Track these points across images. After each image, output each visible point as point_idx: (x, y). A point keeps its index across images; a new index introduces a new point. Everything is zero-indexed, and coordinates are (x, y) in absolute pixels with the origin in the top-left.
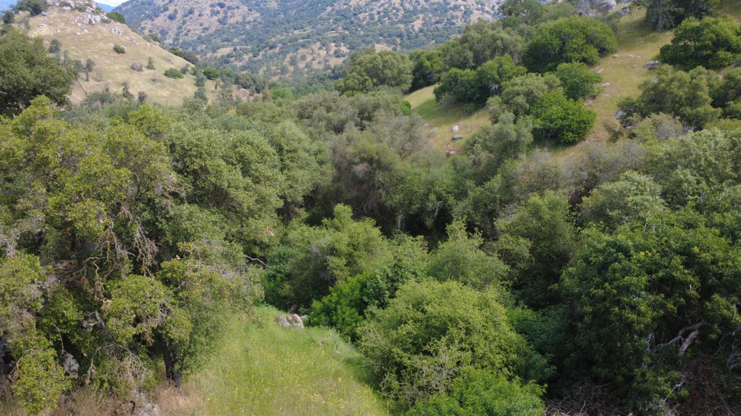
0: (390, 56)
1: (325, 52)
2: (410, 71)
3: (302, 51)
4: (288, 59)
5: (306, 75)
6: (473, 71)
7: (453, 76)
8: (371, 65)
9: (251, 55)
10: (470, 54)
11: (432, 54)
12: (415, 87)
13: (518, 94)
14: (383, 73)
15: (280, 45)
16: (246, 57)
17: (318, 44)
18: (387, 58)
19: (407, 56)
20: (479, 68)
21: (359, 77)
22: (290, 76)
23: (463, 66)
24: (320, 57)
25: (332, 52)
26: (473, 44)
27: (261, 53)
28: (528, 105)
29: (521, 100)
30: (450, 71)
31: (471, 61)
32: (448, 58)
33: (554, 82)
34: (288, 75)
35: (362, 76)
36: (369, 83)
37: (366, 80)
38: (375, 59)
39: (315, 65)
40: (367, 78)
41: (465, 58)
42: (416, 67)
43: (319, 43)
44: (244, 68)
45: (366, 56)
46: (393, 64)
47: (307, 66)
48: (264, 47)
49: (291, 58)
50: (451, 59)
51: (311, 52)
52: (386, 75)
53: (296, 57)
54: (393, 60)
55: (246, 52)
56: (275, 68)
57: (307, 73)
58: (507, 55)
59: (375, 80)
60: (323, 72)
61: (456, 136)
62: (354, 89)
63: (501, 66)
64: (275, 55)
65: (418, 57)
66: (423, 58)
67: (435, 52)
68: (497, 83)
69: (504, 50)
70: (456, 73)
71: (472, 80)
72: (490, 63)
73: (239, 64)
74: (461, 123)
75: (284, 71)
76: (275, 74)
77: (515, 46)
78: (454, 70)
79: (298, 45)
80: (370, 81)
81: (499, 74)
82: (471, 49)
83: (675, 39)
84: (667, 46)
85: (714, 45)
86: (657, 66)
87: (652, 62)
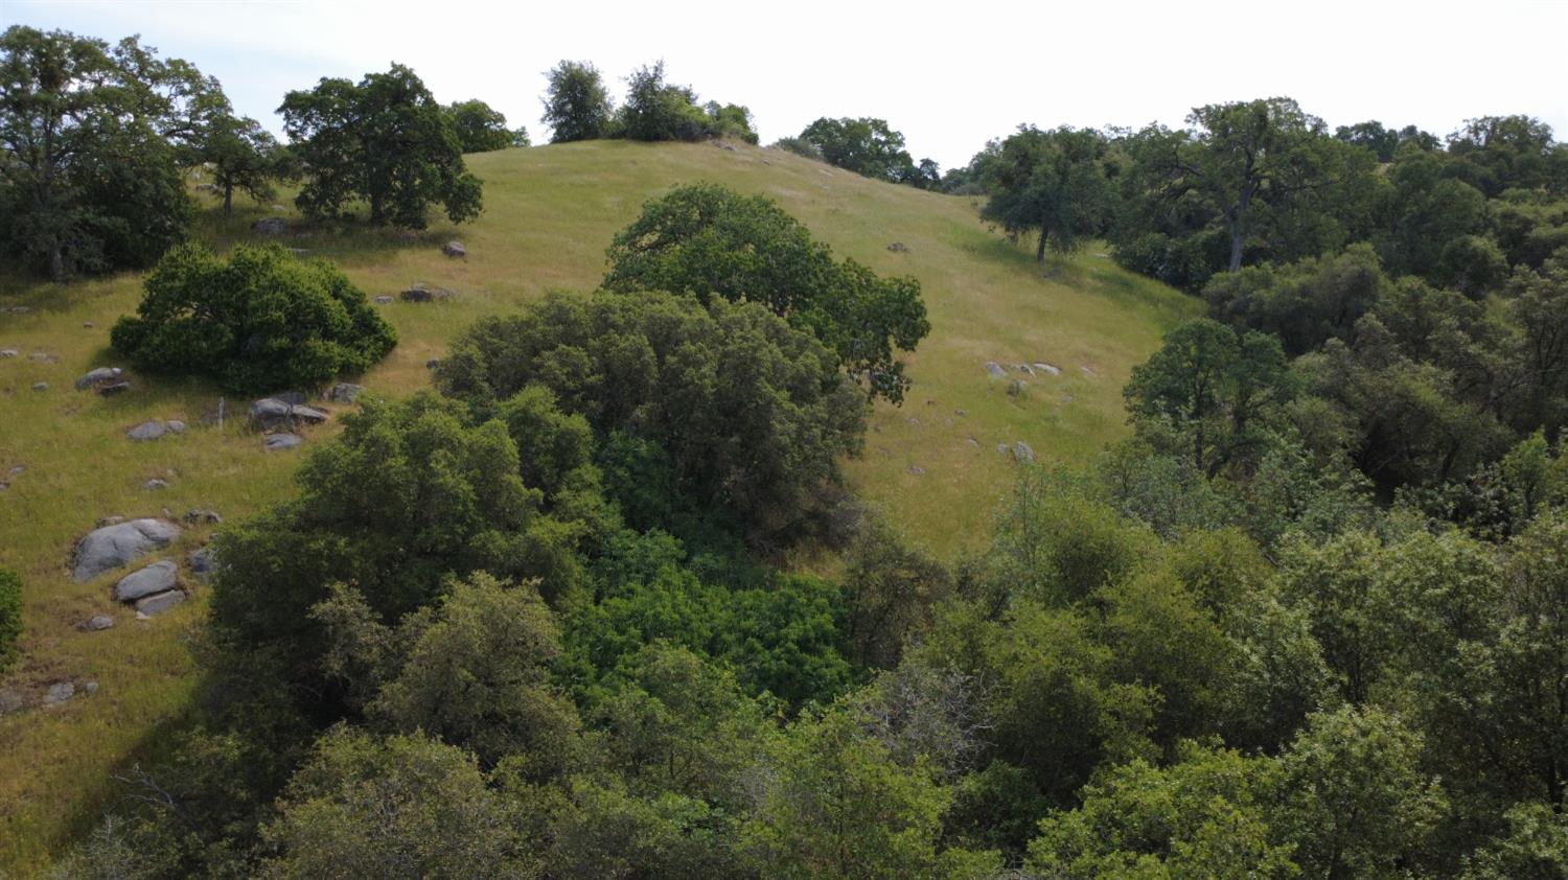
83: (150, 301)
84: (130, 322)
85: (289, 322)
86: (126, 384)
87: (105, 371)
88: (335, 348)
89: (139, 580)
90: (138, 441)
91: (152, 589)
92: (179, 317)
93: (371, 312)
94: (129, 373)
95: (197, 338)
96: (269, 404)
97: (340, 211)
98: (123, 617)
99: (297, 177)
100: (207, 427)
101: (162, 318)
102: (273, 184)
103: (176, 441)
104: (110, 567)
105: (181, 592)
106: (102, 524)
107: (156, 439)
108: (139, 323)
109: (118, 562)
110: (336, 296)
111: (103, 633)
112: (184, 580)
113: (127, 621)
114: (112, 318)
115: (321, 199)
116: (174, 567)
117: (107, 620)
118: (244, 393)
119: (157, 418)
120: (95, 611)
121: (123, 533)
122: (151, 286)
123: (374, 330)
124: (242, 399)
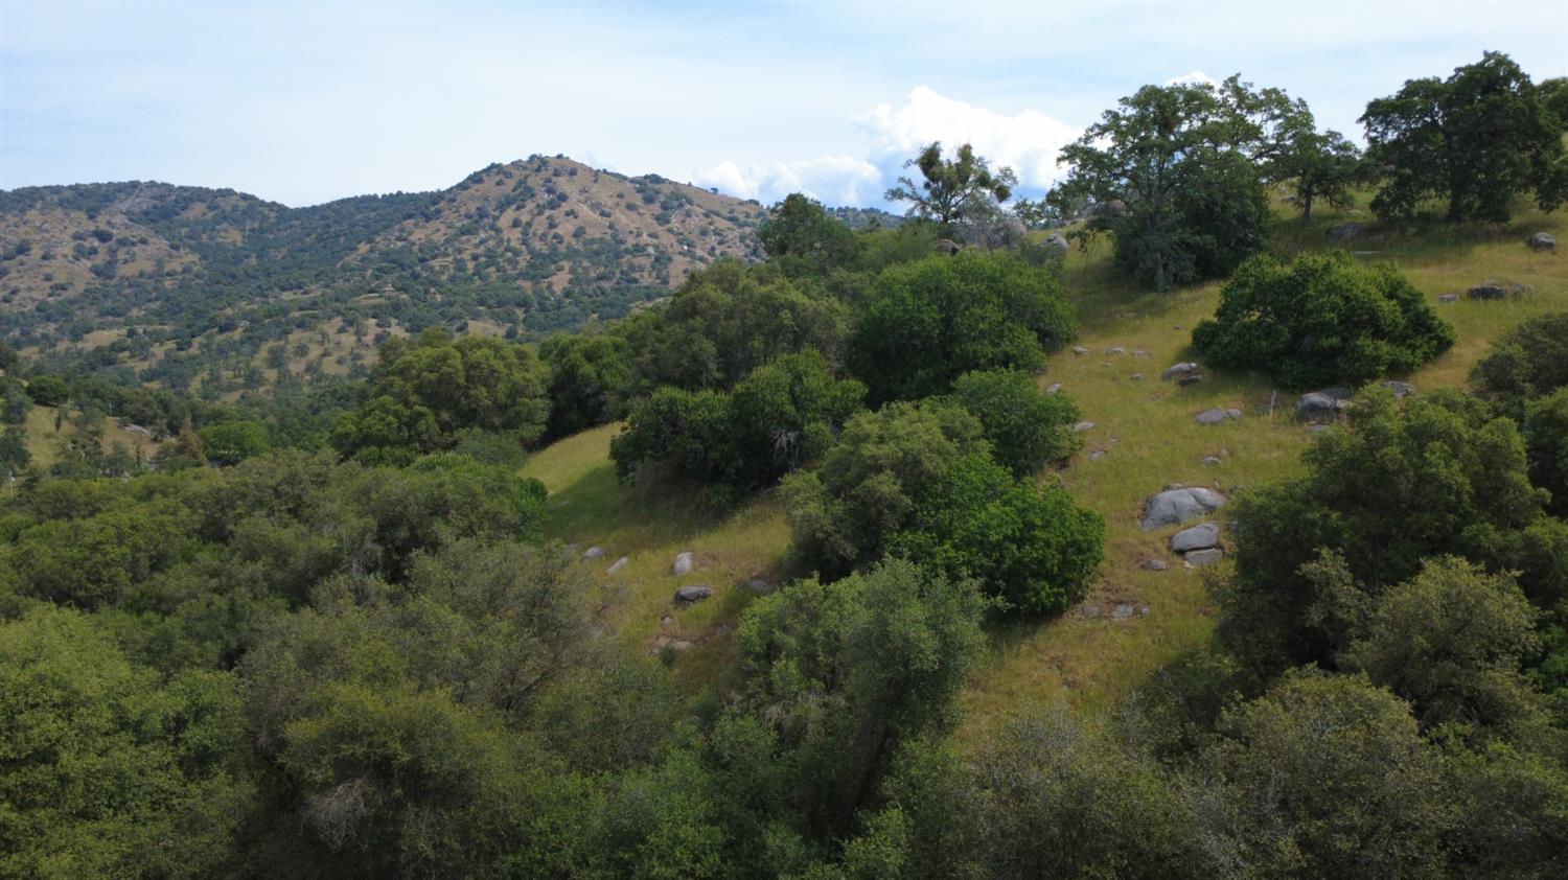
0: (485, 350)
1: (353, 338)
2: (541, 391)
3: (297, 336)
4: (263, 353)
5: (306, 389)
6: (721, 396)
7: (664, 408)
8: (433, 376)
9: (171, 345)
10: (709, 348)
11: (599, 346)
12: (558, 429)
13: (879, 469)
14: (467, 397)
15: (245, 324)
16: (158, 351)
17: (338, 321)
18: (477, 355)
19: (532, 349)
20: (739, 387)
21: (400, 407)
22: (267, 392)
23: (690, 380)
24: (341, 349)
25: (369, 339)
26: (715, 318)
27: (197, 342)
28: (907, 500)
29: (886, 485)
30: (656, 396)
31: (712, 366)
32: (646, 357)
33: (966, 426)
34: (262, 389)
35: (406, 404)
36: (429, 423)
37: (421, 415)
38: (444, 358)
39: (330, 367)
40: (424, 409)
41: (695, 358)
42: (557, 378)
43: (339, 319)
44: (151, 376)
45: (420, 351)
46: (493, 371)
47: (309, 369)
48: (206, 328)
49: (271, 351)
50: (655, 361)
51: (320, 338)
52: (477, 400)
53: (282, 349)
54: (492, 362)
55: (159, 338)
56: (230, 374)
57: (311, 384)
58: (807, 349)
59: (445, 416)
60: (347, 382)
61: (688, 589)
62: (382, 442)
63: (798, 377)
64: (233, 346)
65: (563, 353)
66: (575, 355)
67: (605, 339)
68: (793, 425)
69: (800, 335)
70: (672, 402)
71: (721, 421)
72: (764, 372)
73: (140, 366)
74: (698, 543)
75: (253, 379)
76: (231, 388)
77: (830, 325)
78: (668, 392)
79: (288, 323)
80: (431, 418)
81: (795, 400)
82: (709, 333)
83: (1225, 307)
84: (1206, 325)
85: (1341, 322)
86: (1199, 377)
87: (1184, 366)
88: (1385, 348)
89: (1189, 536)
90: (1203, 424)
91: (1197, 545)
92: (1246, 319)
93: (1427, 311)
94: (1202, 368)
95: (1259, 338)
96: (1315, 397)
97: (1415, 211)
98: (1174, 563)
99: (1374, 181)
100: (1259, 416)
101: (1232, 321)
102: (1351, 191)
103: (1232, 425)
104: (1167, 522)
105: (1220, 551)
106: (1167, 488)
107: (1217, 423)
108: (1215, 325)
109: (1175, 520)
110: (1391, 296)
111: (1159, 573)
112: (1223, 541)
113: (1178, 567)
114: (1194, 321)
115: (1395, 201)
116: (1216, 529)
117: (1162, 564)
118: (1294, 387)
119: (1219, 406)
120: (1155, 555)
121: (1181, 497)
122: (1226, 293)
123: (1429, 329)
124: (1292, 392)
